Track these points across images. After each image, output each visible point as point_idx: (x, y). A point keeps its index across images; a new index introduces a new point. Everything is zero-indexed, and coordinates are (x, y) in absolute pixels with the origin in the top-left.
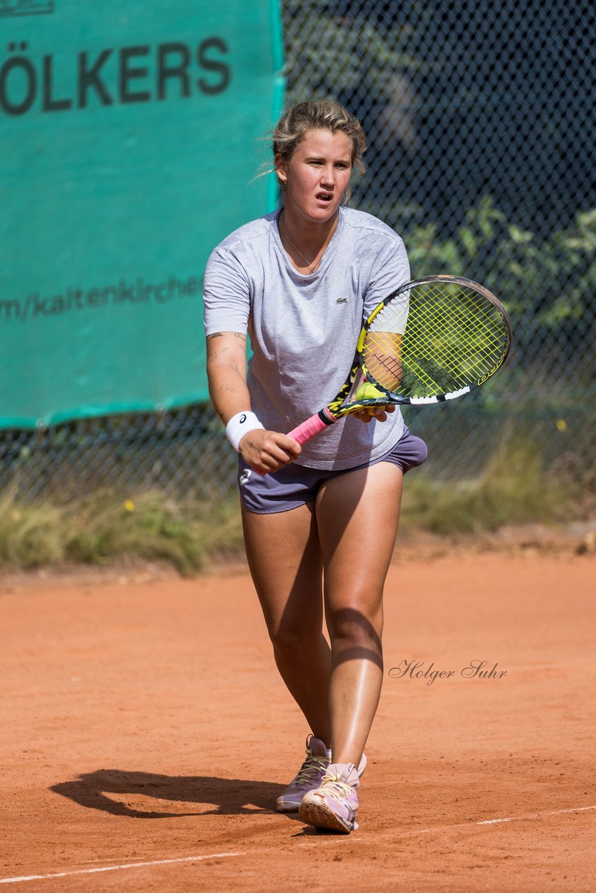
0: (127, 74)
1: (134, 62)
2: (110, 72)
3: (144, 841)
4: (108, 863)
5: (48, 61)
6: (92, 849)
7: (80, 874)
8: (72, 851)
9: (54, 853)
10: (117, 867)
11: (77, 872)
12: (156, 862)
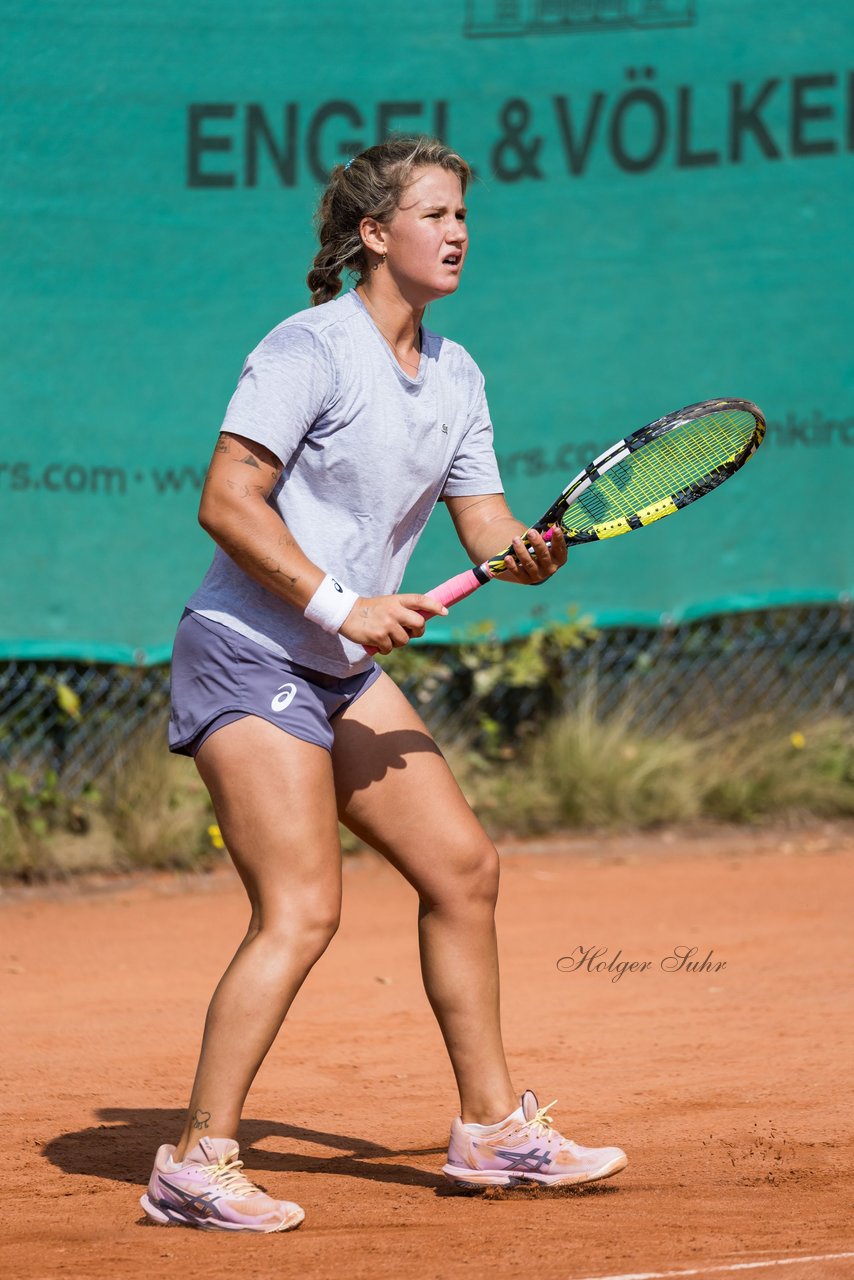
0: (801, 114)
1: (813, 98)
2: (777, 113)
3: (813, 1225)
4: (759, 1256)
5: (685, 95)
6: (737, 1236)
7: (717, 1271)
8: (706, 1238)
9: (679, 1241)
10: (773, 1263)
11: (713, 1269)
12: (831, 1256)
